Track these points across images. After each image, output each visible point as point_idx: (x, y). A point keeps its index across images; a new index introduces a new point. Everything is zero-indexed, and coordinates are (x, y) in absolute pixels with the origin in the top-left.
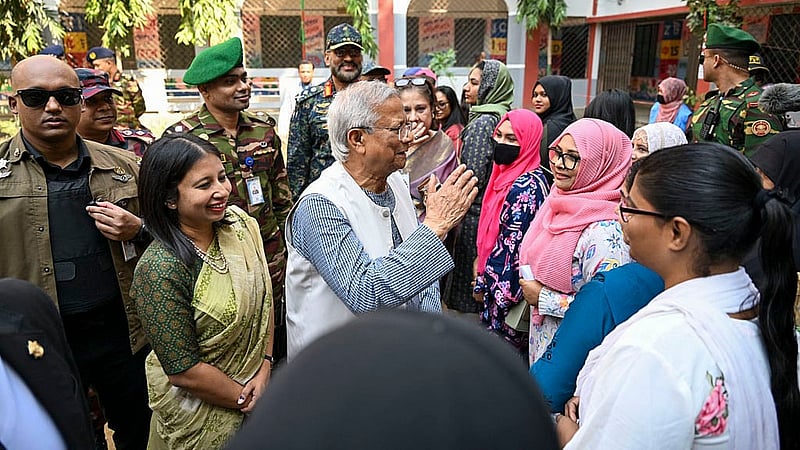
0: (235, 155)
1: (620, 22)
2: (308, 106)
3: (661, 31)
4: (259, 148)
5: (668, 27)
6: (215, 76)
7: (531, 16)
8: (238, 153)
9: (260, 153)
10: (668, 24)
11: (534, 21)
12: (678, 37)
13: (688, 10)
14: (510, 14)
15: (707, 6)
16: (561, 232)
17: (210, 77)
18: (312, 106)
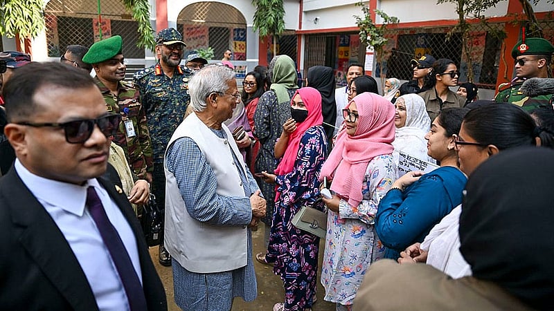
0: (117, 107)
1: (316, 34)
2: (144, 82)
3: (338, 40)
4: (132, 103)
5: (342, 39)
6: (104, 59)
7: (263, 28)
8: (119, 106)
9: (132, 105)
10: (342, 37)
11: (265, 32)
12: (348, 45)
13: (359, 29)
14: (248, 26)
15: (370, 28)
16: (357, 163)
17: (102, 59)
18: (147, 82)
